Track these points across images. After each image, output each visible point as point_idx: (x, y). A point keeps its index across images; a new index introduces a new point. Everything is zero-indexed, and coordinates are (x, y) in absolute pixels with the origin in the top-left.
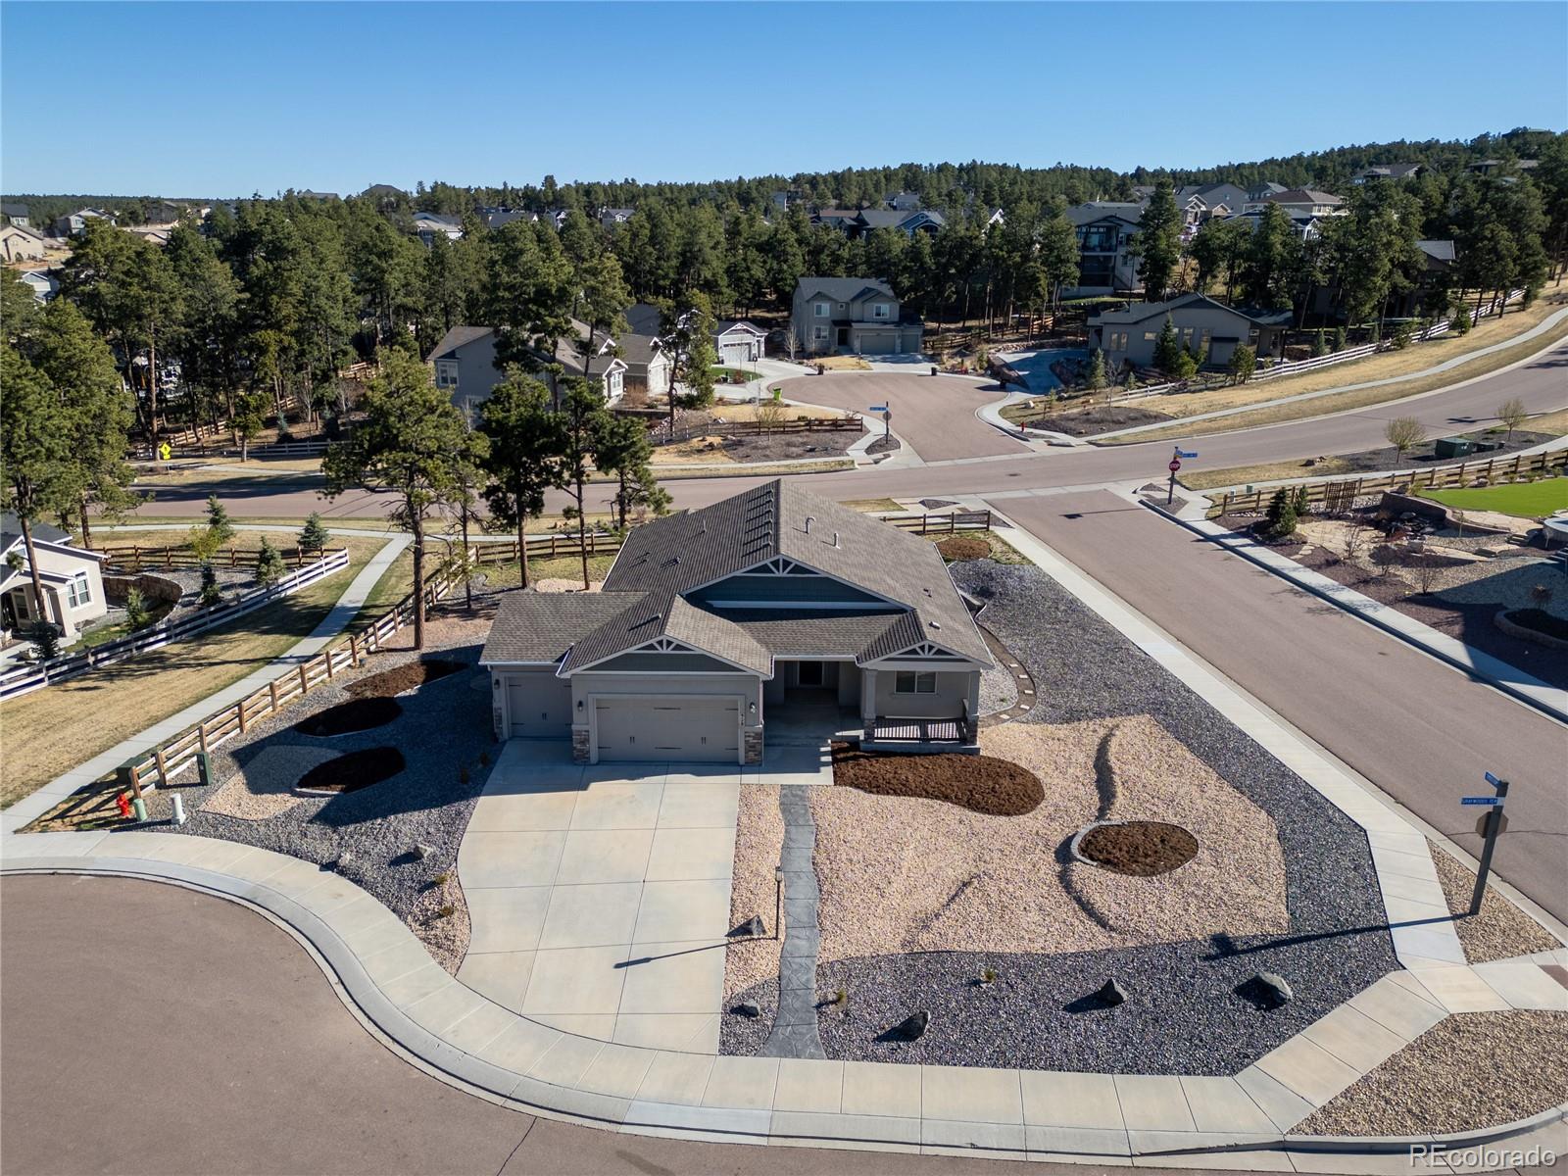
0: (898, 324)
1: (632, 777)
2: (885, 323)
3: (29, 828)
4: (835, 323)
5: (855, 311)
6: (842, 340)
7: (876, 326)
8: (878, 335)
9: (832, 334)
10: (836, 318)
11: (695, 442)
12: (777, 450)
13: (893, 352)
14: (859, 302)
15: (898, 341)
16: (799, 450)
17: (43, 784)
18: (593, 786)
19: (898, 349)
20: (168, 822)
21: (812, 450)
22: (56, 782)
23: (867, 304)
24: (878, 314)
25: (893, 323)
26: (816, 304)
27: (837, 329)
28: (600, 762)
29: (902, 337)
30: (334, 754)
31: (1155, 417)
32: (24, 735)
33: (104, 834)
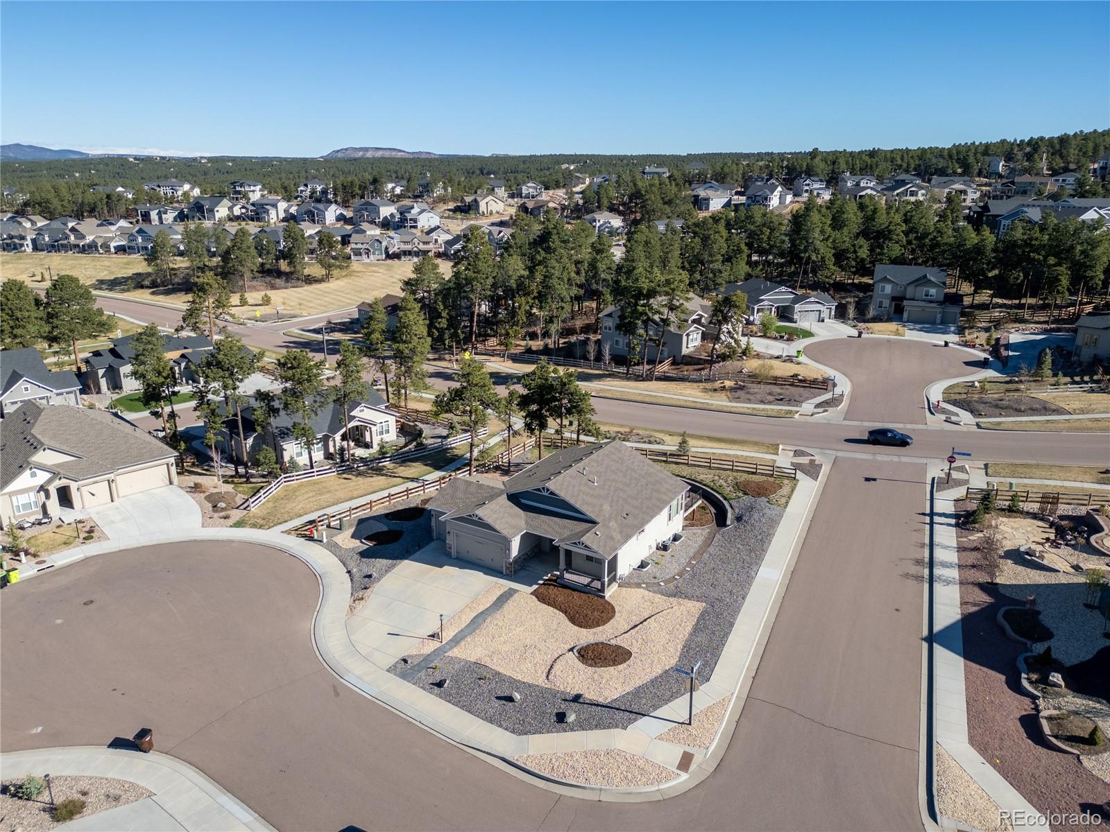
0: (941, 303)
1: (461, 568)
2: (931, 302)
3: (286, 532)
4: (893, 299)
5: (910, 292)
6: (897, 311)
7: (923, 304)
8: (923, 310)
9: (890, 306)
10: (894, 295)
11: (717, 384)
12: (759, 397)
13: (933, 323)
14: (914, 285)
15: (939, 316)
16: (771, 398)
17: (301, 516)
18: (446, 567)
19: (938, 321)
20: (320, 541)
21: (781, 400)
22: (305, 516)
23: (919, 289)
24: (927, 295)
25: (937, 302)
26: (881, 285)
27: (894, 303)
28: (457, 558)
29: (943, 313)
30: (385, 529)
31: (1054, 411)
32: (311, 495)
33: (303, 539)
